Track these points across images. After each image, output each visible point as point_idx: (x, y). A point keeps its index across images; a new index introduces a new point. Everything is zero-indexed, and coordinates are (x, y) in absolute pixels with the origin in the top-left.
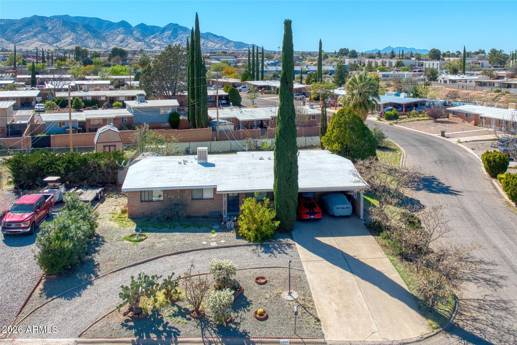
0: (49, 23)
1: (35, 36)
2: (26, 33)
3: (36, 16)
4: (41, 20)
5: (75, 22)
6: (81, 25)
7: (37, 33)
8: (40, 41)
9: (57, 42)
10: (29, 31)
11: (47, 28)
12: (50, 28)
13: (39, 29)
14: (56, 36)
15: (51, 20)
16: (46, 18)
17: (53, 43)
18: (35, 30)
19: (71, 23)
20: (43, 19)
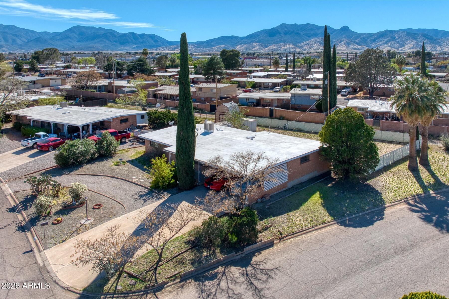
0: (397, 35)
1: (386, 43)
2: (380, 42)
3: (387, 30)
4: (391, 33)
5: (416, 32)
6: (421, 35)
7: (387, 41)
8: (389, 46)
9: (402, 47)
10: (382, 41)
11: (395, 38)
12: (397, 38)
13: (389, 38)
14: (401, 43)
15: (398, 32)
16: (395, 31)
17: (399, 48)
18: (386, 40)
19: (413, 34)
20: (392, 32)
